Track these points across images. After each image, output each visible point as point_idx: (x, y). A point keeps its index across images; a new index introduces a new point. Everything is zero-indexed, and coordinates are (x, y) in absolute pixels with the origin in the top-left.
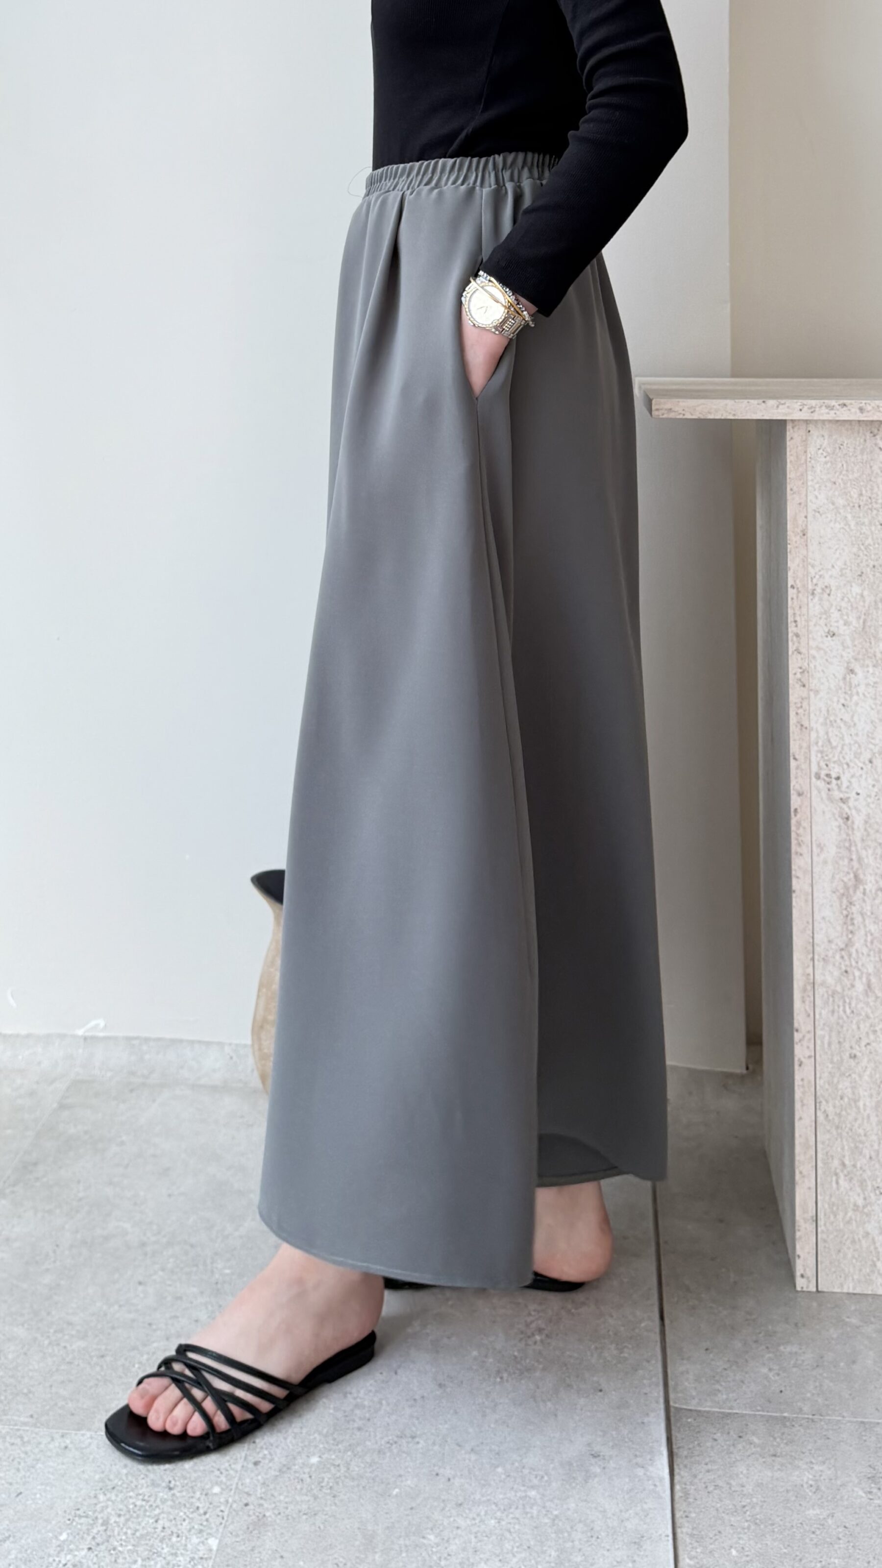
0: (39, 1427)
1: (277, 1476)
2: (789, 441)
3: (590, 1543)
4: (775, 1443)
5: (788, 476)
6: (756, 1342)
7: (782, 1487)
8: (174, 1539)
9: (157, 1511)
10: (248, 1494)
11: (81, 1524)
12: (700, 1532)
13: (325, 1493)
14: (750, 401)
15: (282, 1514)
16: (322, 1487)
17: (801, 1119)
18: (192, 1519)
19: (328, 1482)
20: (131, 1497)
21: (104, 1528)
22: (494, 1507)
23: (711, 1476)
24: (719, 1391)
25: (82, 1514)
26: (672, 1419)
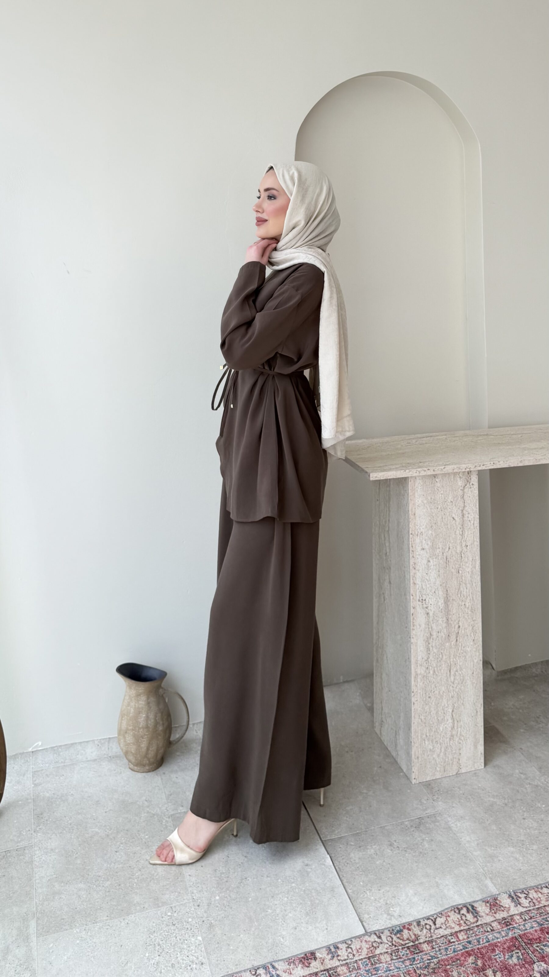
1: (208, 908)
4: (359, 843)
7: (366, 857)
10: (201, 917)
15: (217, 920)
18: (188, 933)
19: (226, 904)
23: (344, 860)
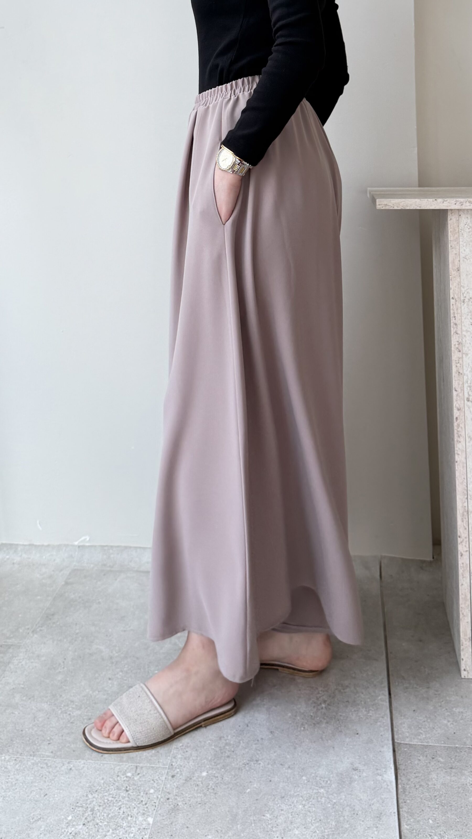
0: (56, 758)
1: (184, 783)
2: (450, 220)
3: (353, 818)
4: (452, 762)
5: (449, 240)
6: (440, 706)
7: (455, 785)
8: (129, 818)
9: (120, 803)
10: (168, 793)
11: (79, 811)
12: (412, 810)
13: (210, 792)
14: (429, 200)
15: (187, 804)
16: (209, 789)
17: (462, 585)
18: (139, 807)
19: (212, 787)
20: (106, 796)
21: (92, 813)
22: (301, 798)
23: (417, 780)
24: (421, 733)
25: (79, 805)
26: (396, 749)
